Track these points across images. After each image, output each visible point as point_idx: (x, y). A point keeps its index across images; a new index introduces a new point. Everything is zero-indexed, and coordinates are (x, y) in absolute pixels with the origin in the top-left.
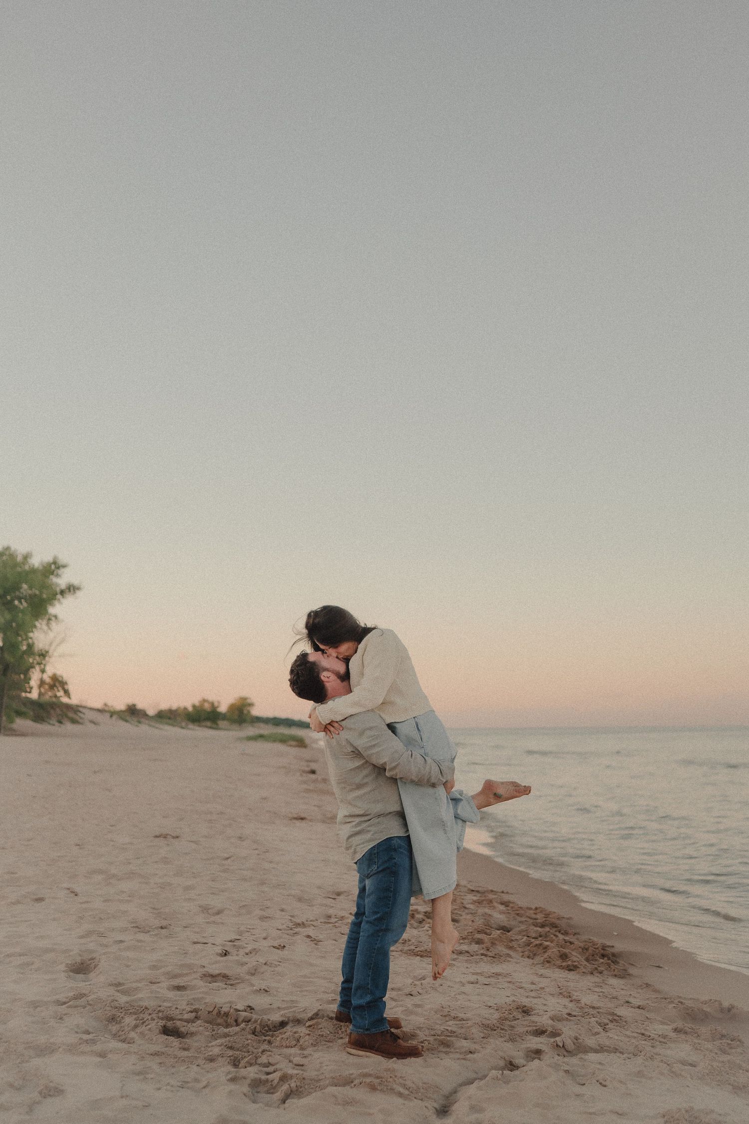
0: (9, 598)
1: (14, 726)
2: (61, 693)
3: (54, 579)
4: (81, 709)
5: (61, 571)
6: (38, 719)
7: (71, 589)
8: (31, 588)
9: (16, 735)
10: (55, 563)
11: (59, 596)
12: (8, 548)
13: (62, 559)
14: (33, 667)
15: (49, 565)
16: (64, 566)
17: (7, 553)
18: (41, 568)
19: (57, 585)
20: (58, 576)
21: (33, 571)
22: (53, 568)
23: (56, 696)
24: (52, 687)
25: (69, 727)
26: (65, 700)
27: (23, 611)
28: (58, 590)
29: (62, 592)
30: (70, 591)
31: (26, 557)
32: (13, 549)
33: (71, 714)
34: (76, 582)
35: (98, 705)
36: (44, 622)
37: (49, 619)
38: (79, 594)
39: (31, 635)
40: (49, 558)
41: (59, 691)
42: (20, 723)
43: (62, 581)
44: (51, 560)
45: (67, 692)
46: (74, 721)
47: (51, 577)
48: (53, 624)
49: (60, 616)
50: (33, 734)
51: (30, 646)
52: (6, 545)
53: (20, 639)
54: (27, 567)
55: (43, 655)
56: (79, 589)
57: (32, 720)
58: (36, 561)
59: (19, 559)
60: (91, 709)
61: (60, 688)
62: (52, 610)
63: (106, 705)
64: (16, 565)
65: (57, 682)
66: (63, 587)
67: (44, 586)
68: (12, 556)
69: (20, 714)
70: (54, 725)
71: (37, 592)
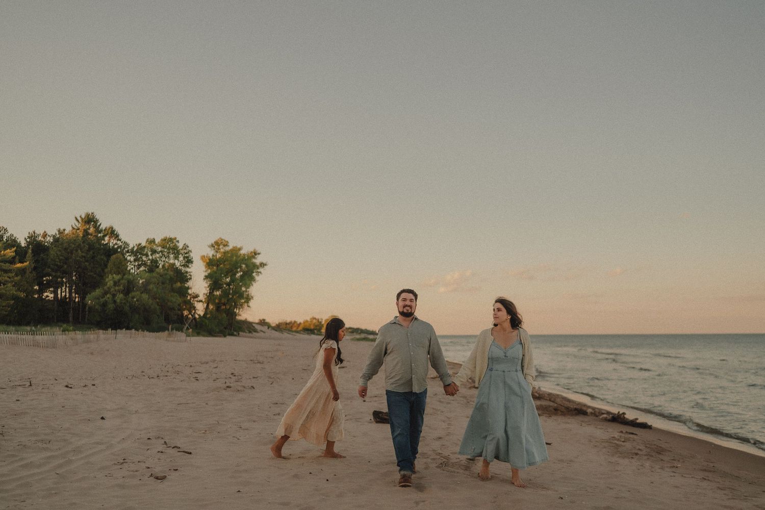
0: (234, 271)
3: (254, 260)
5: (257, 257)
7: (263, 265)
11: (257, 269)
13: (258, 251)
15: (252, 253)
16: (259, 254)
18: (247, 255)
19: (256, 263)
20: (256, 259)
22: (255, 254)
28: (256, 266)
29: (258, 267)
30: (261, 266)
31: (240, 249)
32: (237, 247)
34: (264, 261)
40: (252, 250)
43: (257, 261)
44: (253, 251)
55: (251, 298)
56: (266, 265)
58: (245, 251)
59: (238, 250)
66: (258, 263)
67: (251, 264)
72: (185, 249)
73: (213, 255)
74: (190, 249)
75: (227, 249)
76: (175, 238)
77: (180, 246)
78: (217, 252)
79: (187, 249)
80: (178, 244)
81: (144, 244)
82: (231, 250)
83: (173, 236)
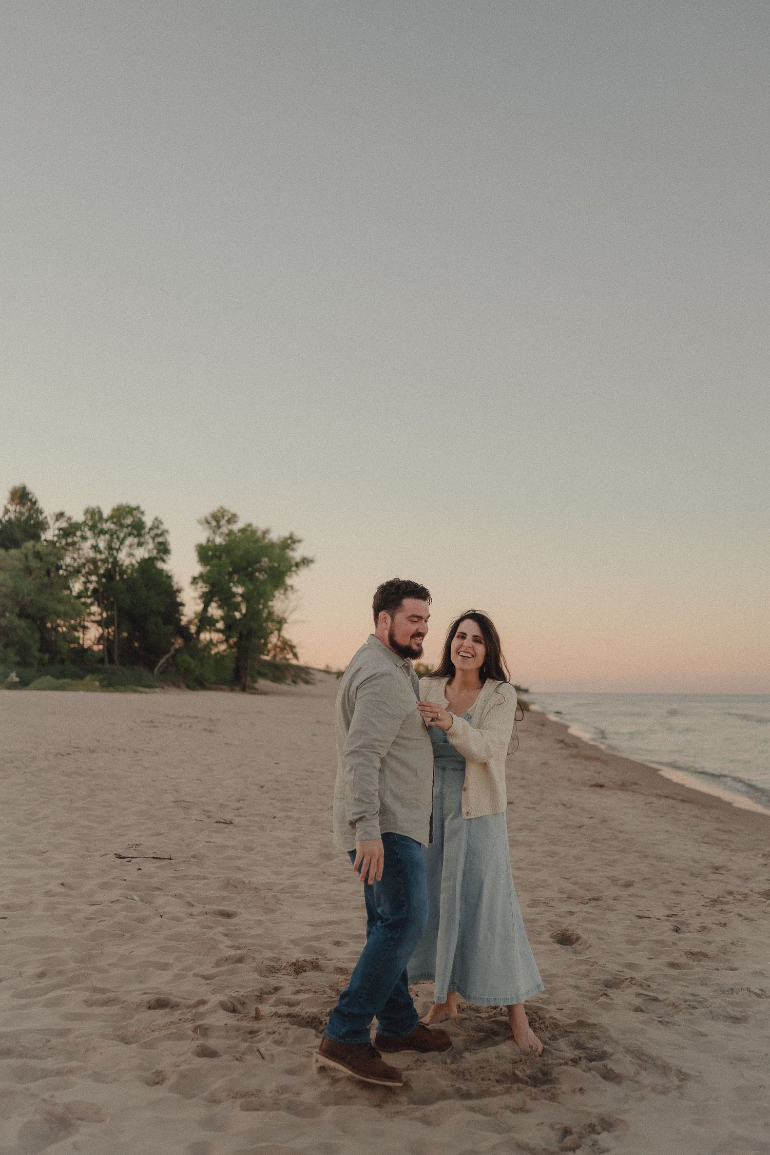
0: (250, 569)
1: (257, 686)
2: (290, 656)
3: (290, 553)
4: (311, 671)
5: (295, 546)
6: (277, 679)
7: (306, 562)
8: (271, 560)
9: (258, 694)
10: (291, 538)
11: (294, 569)
12: (250, 525)
13: (298, 535)
14: (272, 633)
15: (286, 539)
16: (299, 541)
17: (250, 529)
18: (278, 542)
19: (293, 558)
20: (293, 549)
21: (272, 545)
22: (289, 542)
23: (285, 658)
24: (282, 650)
25: (303, 687)
26: (294, 662)
27: (263, 582)
28: (293, 563)
29: (297, 565)
30: (304, 564)
31: (265, 532)
32: (254, 525)
33: (303, 675)
34: (309, 555)
35: (322, 666)
36: (282, 591)
37: (286, 590)
38: (312, 566)
39: (270, 603)
40: (286, 533)
41: (288, 654)
42: (263, 683)
43: (296, 554)
44: (287, 535)
45: (295, 655)
46: (307, 682)
47: (288, 551)
48: (289, 593)
49: (296, 587)
50: (273, 693)
51: (270, 614)
52: (248, 522)
53: (261, 607)
54: (267, 541)
55: (281, 622)
56: (312, 561)
57: (271, 680)
58: (275, 536)
59: (259, 534)
60: (320, 671)
61: (289, 651)
62: (289, 581)
63: (328, 666)
64: (258, 540)
65: (287, 646)
66: (298, 559)
67: (284, 559)
68: (254, 532)
69: (263, 675)
70: (290, 685)
71: (276, 565)
72: (157, 527)
73: (208, 541)
74: (165, 526)
75: (236, 527)
76: (138, 508)
77: (148, 521)
78: (214, 532)
79: (161, 527)
80: (144, 519)
81: (78, 517)
82: (243, 531)
83: (133, 504)
